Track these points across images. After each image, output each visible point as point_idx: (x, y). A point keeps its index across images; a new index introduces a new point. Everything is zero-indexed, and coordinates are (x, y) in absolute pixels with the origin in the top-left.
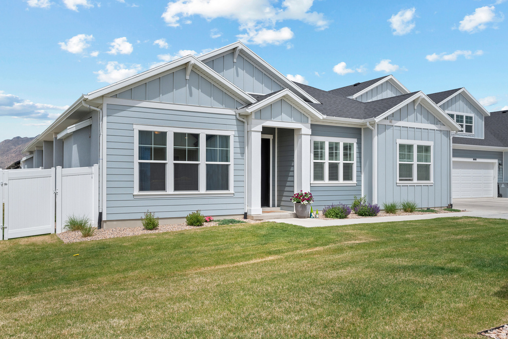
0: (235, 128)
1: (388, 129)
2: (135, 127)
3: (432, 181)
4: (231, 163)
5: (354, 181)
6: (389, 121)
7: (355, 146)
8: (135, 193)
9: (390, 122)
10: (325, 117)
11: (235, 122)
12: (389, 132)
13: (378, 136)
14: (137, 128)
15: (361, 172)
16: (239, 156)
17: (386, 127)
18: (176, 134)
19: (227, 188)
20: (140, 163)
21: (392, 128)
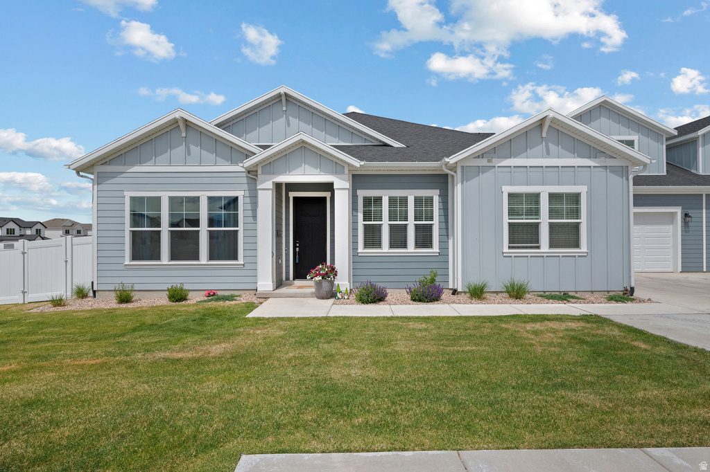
0: (246, 187)
1: (483, 172)
2: (126, 193)
3: (584, 248)
4: (240, 229)
5: (436, 248)
6: (486, 160)
7: (436, 200)
8: (127, 263)
9: (489, 161)
10: (362, 163)
11: (245, 180)
12: (486, 177)
13: (462, 183)
14: (128, 195)
15: (448, 235)
16: (251, 220)
17: (480, 170)
18: (171, 199)
19: (235, 258)
20: (134, 232)
21: (493, 170)
